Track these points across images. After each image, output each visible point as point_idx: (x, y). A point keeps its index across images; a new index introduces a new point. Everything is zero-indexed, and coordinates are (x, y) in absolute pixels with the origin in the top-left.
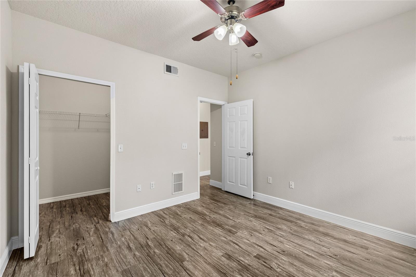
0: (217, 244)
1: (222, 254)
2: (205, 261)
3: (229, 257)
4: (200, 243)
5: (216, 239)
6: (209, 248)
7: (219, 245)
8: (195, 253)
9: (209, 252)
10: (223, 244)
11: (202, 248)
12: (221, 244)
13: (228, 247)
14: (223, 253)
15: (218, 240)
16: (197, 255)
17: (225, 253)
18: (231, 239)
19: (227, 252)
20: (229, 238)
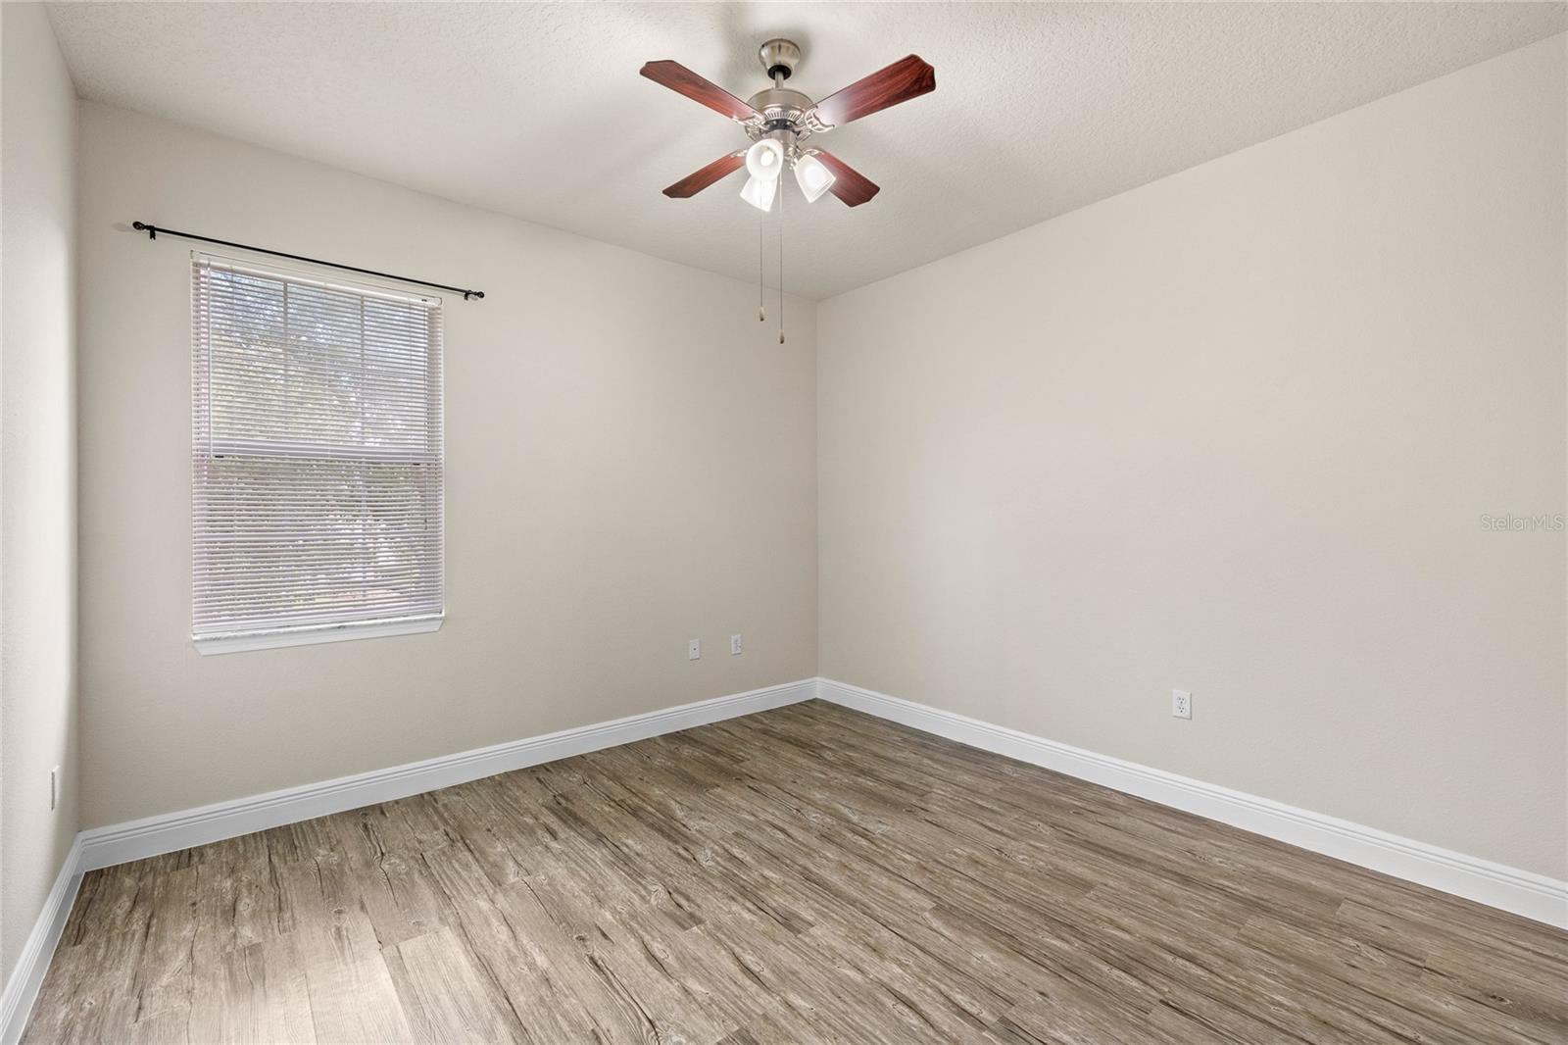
0: (830, 972)
1: (812, 931)
2: (869, 908)
3: (789, 922)
4: (908, 979)
5: (837, 1002)
6: (859, 952)
7: (823, 966)
8: (908, 933)
9: (860, 938)
10: (805, 972)
11: (891, 953)
12: (814, 970)
13: (787, 957)
14: (806, 935)
15: (828, 995)
16: (899, 927)
17: (800, 936)
18: (764, 998)
19: (792, 939)
20: (772, 1004)
